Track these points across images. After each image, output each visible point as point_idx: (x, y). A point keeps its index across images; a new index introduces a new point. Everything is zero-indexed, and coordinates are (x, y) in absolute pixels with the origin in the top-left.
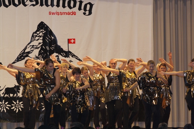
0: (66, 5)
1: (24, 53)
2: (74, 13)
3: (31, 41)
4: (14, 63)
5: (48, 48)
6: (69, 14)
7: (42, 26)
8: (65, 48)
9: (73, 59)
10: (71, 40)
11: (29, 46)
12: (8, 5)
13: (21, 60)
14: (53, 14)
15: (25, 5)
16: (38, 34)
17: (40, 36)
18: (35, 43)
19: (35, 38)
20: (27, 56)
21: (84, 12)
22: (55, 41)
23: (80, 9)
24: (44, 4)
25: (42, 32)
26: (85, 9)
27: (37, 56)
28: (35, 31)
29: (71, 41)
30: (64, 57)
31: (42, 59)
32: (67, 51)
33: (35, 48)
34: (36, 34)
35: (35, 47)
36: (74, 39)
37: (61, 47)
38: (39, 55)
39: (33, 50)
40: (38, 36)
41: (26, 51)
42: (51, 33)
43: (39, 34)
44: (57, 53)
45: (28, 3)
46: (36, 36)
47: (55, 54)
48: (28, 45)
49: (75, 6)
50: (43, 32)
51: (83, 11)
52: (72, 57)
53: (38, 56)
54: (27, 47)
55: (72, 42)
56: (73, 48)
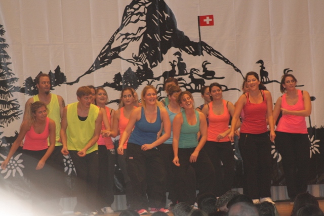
1: (109, 50)
3: (123, 25)
4: (89, 72)
5: (157, 37)
8: (193, 37)
9: (211, 58)
10: (206, 18)
11: (118, 35)
13: (103, 66)
16: (136, 10)
17: (141, 14)
18: (131, 28)
19: (130, 17)
20: (116, 56)
22: (171, 22)
25: (144, 4)
27: (137, 55)
28: (129, 4)
29: (205, 20)
30: (191, 55)
31: (147, 61)
32: (198, 41)
33: (132, 38)
34: (133, 10)
35: (131, 36)
36: (211, 17)
37: (185, 34)
38: (140, 52)
39: (127, 44)
40: (137, 14)
41: (114, 46)
42: (163, 6)
43: (138, 9)
44: (176, 47)
46: (133, 14)
47: (173, 50)
48: (116, 33)
50: (147, 5)
52: (209, 53)
53: (139, 55)
54: (116, 39)
55: (208, 23)
56: (209, 36)
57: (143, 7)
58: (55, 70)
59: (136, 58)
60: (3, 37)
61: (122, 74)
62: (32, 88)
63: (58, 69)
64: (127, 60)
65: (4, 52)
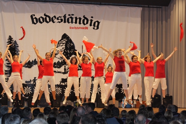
0: (82, 22)
2: (87, 28)
5: (68, 51)
6: (83, 28)
7: (65, 36)
8: (80, 52)
12: (42, 22)
14: (73, 28)
15: (54, 22)
17: (64, 44)
19: (60, 44)
21: (94, 27)
22: (73, 47)
23: (91, 25)
24: (66, 21)
25: (65, 40)
26: (94, 25)
28: (60, 40)
34: (61, 42)
39: (58, 53)
42: (71, 41)
44: (74, 55)
45: (56, 20)
49: (87, 23)
50: (66, 41)
51: (92, 27)
57: (64, 41)
58: (34, 60)
59: (61, 58)
60: (18, 48)
61: (56, 62)
62: (26, 65)
63: (35, 59)
64: (58, 58)
65: (18, 53)
